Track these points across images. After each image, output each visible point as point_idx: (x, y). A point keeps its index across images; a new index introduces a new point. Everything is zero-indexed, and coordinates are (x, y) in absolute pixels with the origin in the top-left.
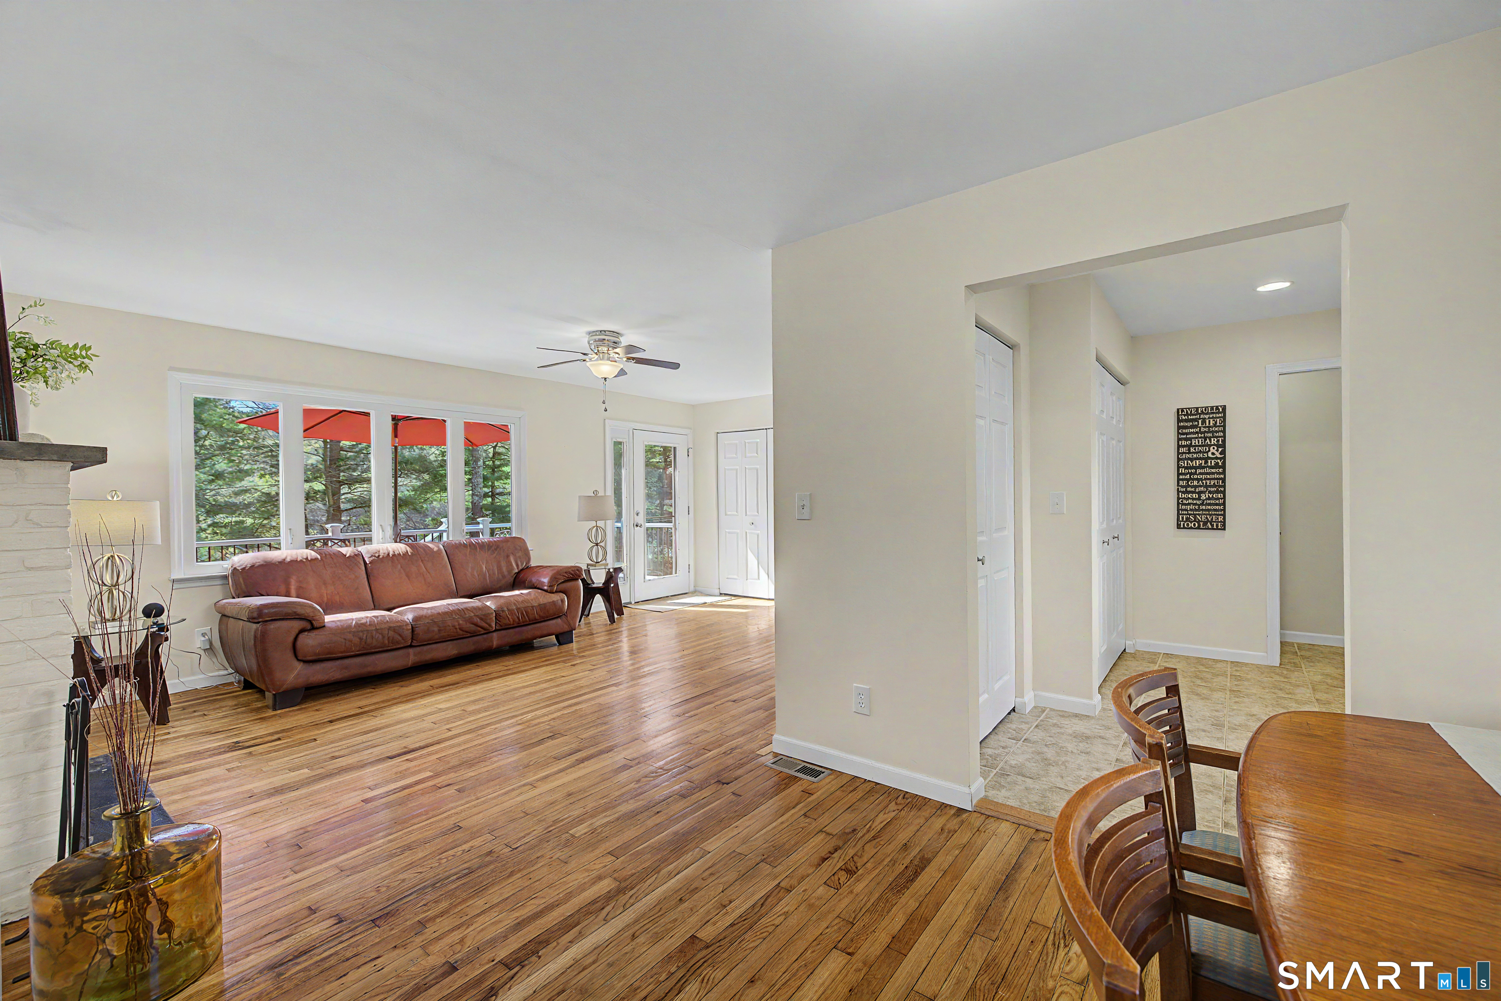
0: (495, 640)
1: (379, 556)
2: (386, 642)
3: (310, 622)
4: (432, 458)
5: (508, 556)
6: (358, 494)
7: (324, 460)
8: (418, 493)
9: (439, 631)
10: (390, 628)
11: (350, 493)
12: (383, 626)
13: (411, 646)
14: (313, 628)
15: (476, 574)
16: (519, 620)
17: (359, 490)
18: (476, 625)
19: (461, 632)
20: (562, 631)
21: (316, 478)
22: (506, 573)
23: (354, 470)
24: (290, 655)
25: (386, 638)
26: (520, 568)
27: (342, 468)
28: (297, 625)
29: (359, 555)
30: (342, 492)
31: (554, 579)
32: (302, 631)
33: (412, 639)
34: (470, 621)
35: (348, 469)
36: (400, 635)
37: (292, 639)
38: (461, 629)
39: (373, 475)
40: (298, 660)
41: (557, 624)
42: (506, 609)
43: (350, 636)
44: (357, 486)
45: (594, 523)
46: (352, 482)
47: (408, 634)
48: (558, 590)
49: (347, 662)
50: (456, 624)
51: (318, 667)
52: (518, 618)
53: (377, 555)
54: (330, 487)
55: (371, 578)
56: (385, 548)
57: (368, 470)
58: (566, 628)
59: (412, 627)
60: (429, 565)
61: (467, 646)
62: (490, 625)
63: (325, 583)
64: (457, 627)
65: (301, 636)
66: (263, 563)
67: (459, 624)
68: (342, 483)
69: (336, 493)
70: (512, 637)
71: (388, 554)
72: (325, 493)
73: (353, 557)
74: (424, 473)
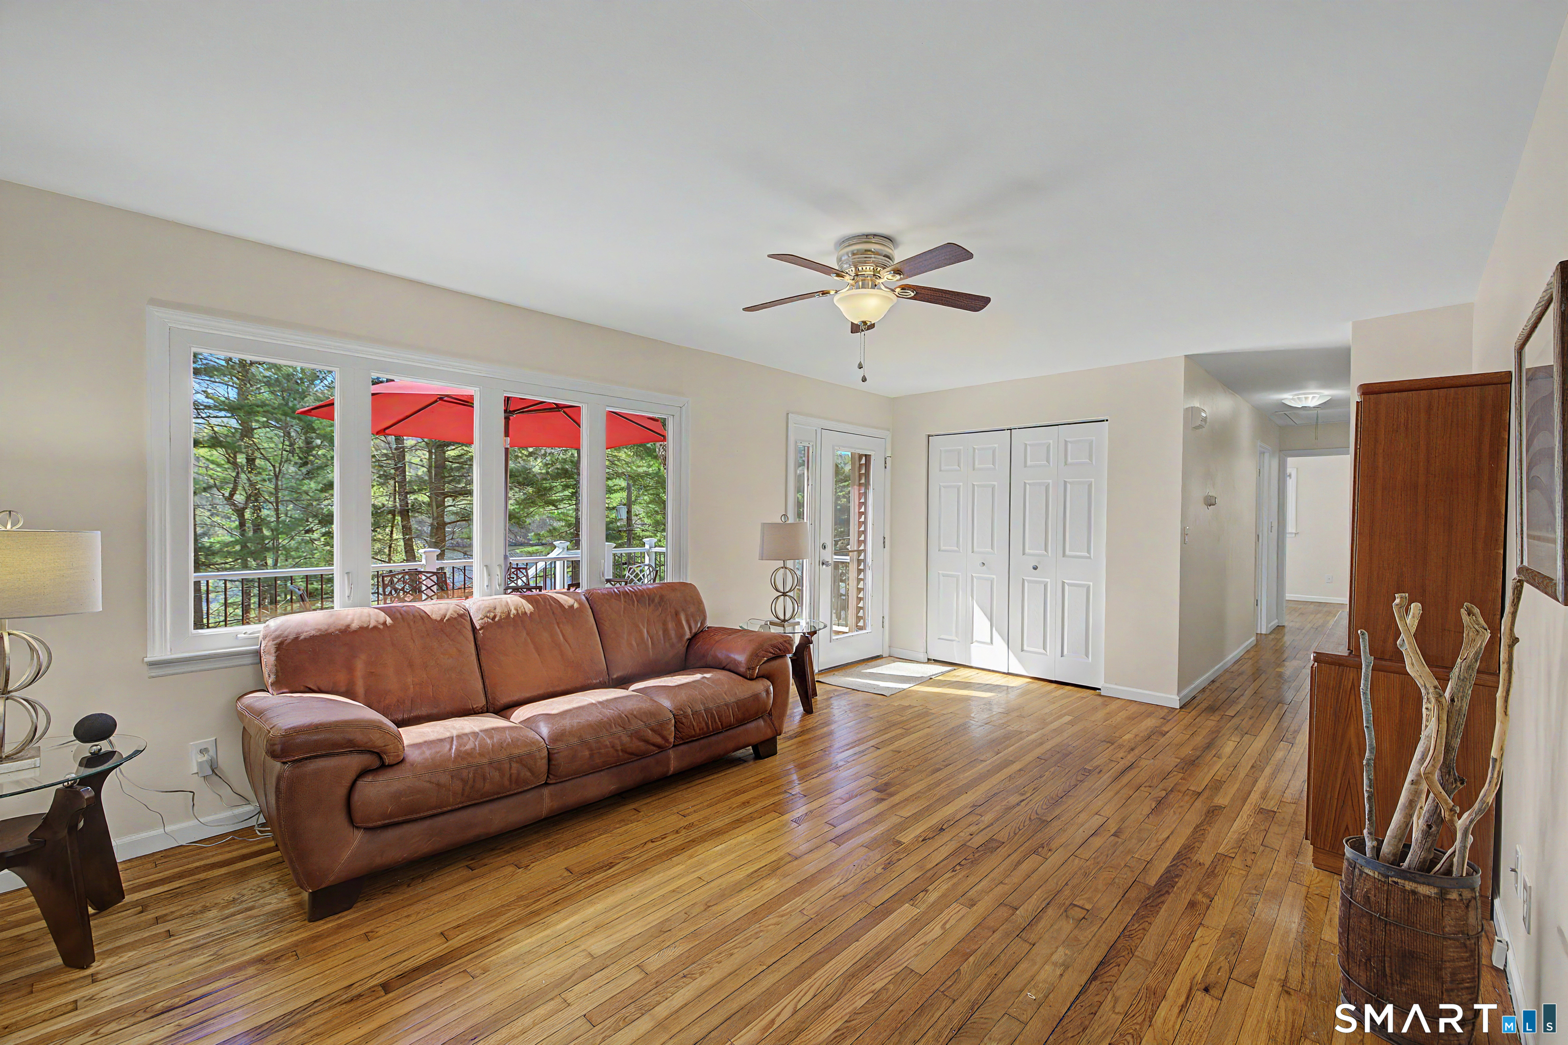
0: (674, 761)
1: (495, 617)
2: (507, 783)
3: (379, 755)
4: (536, 470)
5: (677, 614)
6: (463, 506)
7: (429, 471)
8: (522, 507)
9: (591, 755)
10: (511, 759)
11: (454, 506)
12: (503, 756)
13: (546, 784)
14: (384, 766)
15: (634, 643)
16: (708, 728)
17: (462, 502)
18: (647, 742)
19: (626, 756)
20: (762, 738)
21: (420, 490)
22: (674, 640)
23: (459, 482)
24: (340, 818)
25: (507, 776)
26: (694, 631)
27: (446, 480)
28: (355, 762)
29: (464, 616)
30: (446, 504)
31: (755, 656)
32: (364, 773)
33: (549, 772)
34: (637, 735)
35: (452, 481)
36: (530, 770)
37: (342, 792)
38: (624, 751)
39: (476, 487)
40: (354, 826)
41: (758, 729)
42: (689, 711)
43: (444, 779)
44: (462, 498)
45: (781, 563)
46: (455, 494)
47: (542, 764)
48: (762, 673)
49: (441, 820)
50: (617, 742)
51: (391, 835)
52: (707, 724)
53: (492, 615)
54: (434, 500)
55: (482, 652)
56: (504, 603)
57: (471, 482)
58: (769, 733)
59: (549, 753)
60: (568, 629)
61: (632, 775)
62: (667, 740)
63: (411, 665)
64: (619, 748)
65: (360, 783)
66: (313, 633)
67: (622, 745)
68: (446, 495)
69: (441, 505)
70: (696, 753)
71: (509, 614)
72: (429, 505)
73: (455, 619)
74: (528, 485)
